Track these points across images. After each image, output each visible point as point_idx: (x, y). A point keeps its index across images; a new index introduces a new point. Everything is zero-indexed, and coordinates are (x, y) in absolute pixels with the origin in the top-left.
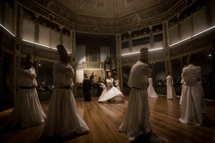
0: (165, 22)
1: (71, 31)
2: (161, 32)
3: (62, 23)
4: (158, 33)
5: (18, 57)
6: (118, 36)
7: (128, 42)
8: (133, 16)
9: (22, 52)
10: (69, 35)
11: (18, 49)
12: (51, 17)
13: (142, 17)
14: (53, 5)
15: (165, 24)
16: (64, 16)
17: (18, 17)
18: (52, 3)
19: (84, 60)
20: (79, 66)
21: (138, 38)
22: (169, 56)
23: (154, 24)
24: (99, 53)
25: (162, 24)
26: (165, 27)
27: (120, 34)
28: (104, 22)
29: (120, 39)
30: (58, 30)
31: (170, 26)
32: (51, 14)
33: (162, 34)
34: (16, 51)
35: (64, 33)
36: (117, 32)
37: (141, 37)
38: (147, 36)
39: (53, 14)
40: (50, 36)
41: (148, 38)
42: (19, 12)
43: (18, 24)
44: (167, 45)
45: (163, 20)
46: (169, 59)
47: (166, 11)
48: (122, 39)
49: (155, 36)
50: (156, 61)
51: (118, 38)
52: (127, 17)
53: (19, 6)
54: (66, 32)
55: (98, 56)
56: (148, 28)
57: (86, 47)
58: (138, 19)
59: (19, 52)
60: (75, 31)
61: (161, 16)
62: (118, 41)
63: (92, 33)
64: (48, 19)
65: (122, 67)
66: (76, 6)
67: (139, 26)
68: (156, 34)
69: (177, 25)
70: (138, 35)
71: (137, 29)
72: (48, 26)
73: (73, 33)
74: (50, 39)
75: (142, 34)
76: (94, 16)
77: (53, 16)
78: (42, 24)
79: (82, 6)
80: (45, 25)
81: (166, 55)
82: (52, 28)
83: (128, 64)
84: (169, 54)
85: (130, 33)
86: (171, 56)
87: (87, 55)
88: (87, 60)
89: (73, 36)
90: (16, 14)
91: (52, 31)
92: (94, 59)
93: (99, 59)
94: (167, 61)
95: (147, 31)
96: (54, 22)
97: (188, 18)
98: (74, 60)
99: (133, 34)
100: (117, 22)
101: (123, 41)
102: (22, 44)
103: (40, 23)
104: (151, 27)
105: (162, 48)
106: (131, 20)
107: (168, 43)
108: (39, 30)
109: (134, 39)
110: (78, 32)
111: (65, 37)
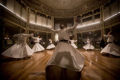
0: (101, 7)
1: (52, 17)
2: (99, 13)
3: (47, 14)
4: (97, 13)
5: (28, 30)
6: (75, 17)
8: (83, 6)
9: (30, 28)
10: (51, 19)
11: (28, 26)
13: (88, 6)
14: (43, 6)
15: (102, 8)
16: (48, 10)
17: (28, 13)
18: (43, 5)
22: (103, 27)
23: (95, 9)
25: (99, 8)
26: (102, 9)
27: (76, 17)
28: (68, 11)
30: (46, 17)
32: (42, 10)
33: (100, 14)
34: (27, 27)
37: (87, 17)
38: (91, 16)
39: (43, 10)
40: (42, 20)
42: (28, 11)
43: (28, 16)
45: (101, 5)
46: (103, 28)
49: (95, 16)
50: (96, 30)
53: (29, 8)
54: (49, 18)
58: (86, 7)
59: (28, 28)
60: (53, 17)
61: (99, 4)
63: (62, 17)
64: (41, 12)
65: (77, 33)
66: (53, 5)
67: (86, 11)
68: (96, 14)
70: (86, 16)
71: (85, 13)
72: (41, 16)
74: (42, 22)
75: (88, 15)
76: (62, 9)
78: (38, 15)
79: (56, 5)
81: (102, 26)
82: (43, 17)
83: (80, 32)
84: (104, 25)
85: (81, 15)
86: (105, 26)
89: (53, 20)
90: (27, 12)
91: (43, 18)
94: (102, 30)
95: (91, 13)
96: (43, 13)
99: (83, 16)
100: (75, 10)
104: (93, 11)
105: (100, 22)
106: (82, 8)
107: (103, 19)
108: (37, 18)
109: (84, 18)
110: (55, 17)
111: (49, 20)
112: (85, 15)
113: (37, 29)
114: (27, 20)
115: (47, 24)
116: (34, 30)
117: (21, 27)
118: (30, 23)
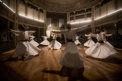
0: (93, 7)
1: (44, 11)
2: (91, 12)
3: (39, 6)
4: (89, 13)
5: (17, 24)
6: (68, 13)
7: (73, 17)
8: (76, 3)
9: (19, 21)
10: (43, 13)
11: (17, 19)
12: (33, 3)
13: (81, 4)
15: (93, 8)
16: (40, 2)
17: (17, 3)
19: (50, 26)
20: (48, 29)
21: (78, 15)
22: (94, 25)
23: (87, 8)
24: (58, 22)
25: (91, 8)
26: (93, 9)
27: (69, 13)
28: (61, 6)
29: (69, 15)
30: (37, 10)
31: (95, 9)
34: (16, 20)
35: (40, 12)
36: (67, 12)
38: (83, 14)
39: (35, 1)
40: (33, 13)
41: (84, 15)
43: (17, 6)
44: (93, 19)
45: (92, 6)
46: (94, 27)
47: (94, 1)
48: (70, 15)
49: (87, 14)
51: (68, 15)
52: (73, 4)
54: (41, 11)
55: (58, 24)
56: (84, 10)
57: (52, 19)
58: (79, 5)
59: (17, 21)
61: (91, 4)
62: (68, 16)
63: (55, 12)
64: (32, 4)
67: (79, 8)
69: (99, 9)
70: (79, 14)
71: (78, 10)
72: (32, 8)
73: (45, 11)
74: (33, 15)
75: (81, 13)
77: (35, 2)
78: (29, 6)
80: (31, 7)
81: (93, 24)
82: (34, 9)
84: (94, 24)
85: (74, 12)
86: (95, 25)
87: (52, 23)
88: (52, 26)
89: (45, 13)
90: (15, 1)
92: (56, 25)
93: (58, 25)
94: (93, 28)
95: (83, 11)
96: (35, 5)
97: (105, 5)
98: (45, 26)
99: (76, 14)
100: (68, 6)
101: (71, 17)
102: (19, 17)
103: (28, 6)
104: (85, 9)
105: (91, 21)
106: (75, 5)
107: (94, 18)
108: (27, 10)
109: (76, 15)
110: (48, 11)
111: (41, 14)
112: (79, 12)
113: (28, 23)
114: (15, 11)
115: (39, 17)
116: (25, 24)
117: (9, 19)
118: (19, 16)
